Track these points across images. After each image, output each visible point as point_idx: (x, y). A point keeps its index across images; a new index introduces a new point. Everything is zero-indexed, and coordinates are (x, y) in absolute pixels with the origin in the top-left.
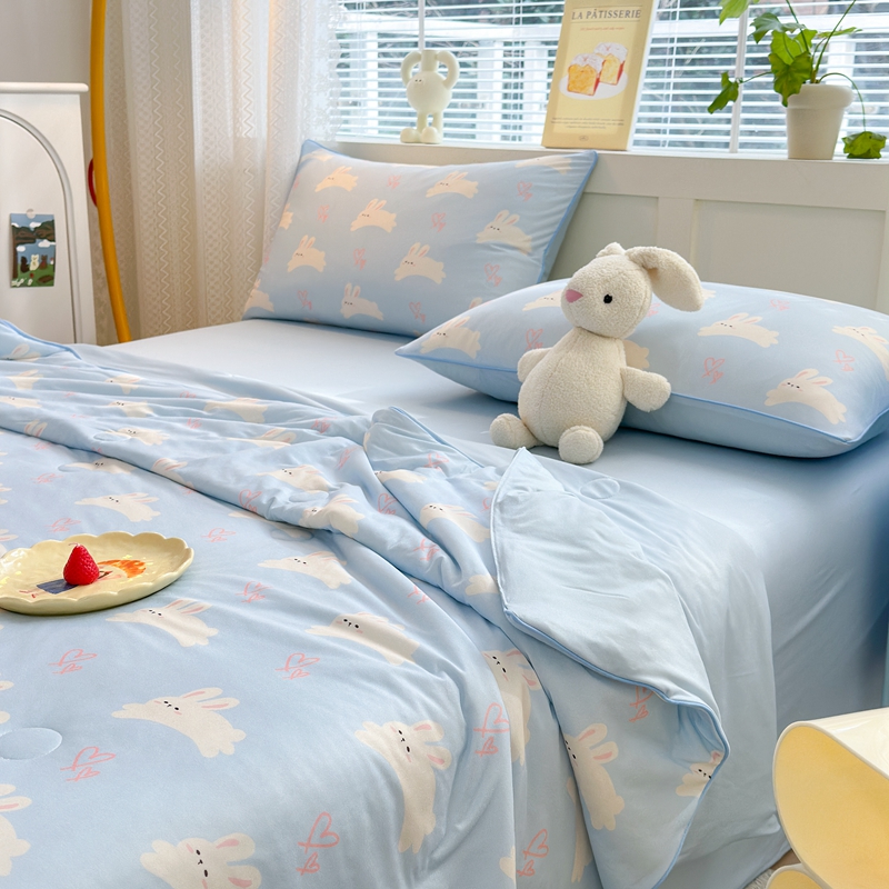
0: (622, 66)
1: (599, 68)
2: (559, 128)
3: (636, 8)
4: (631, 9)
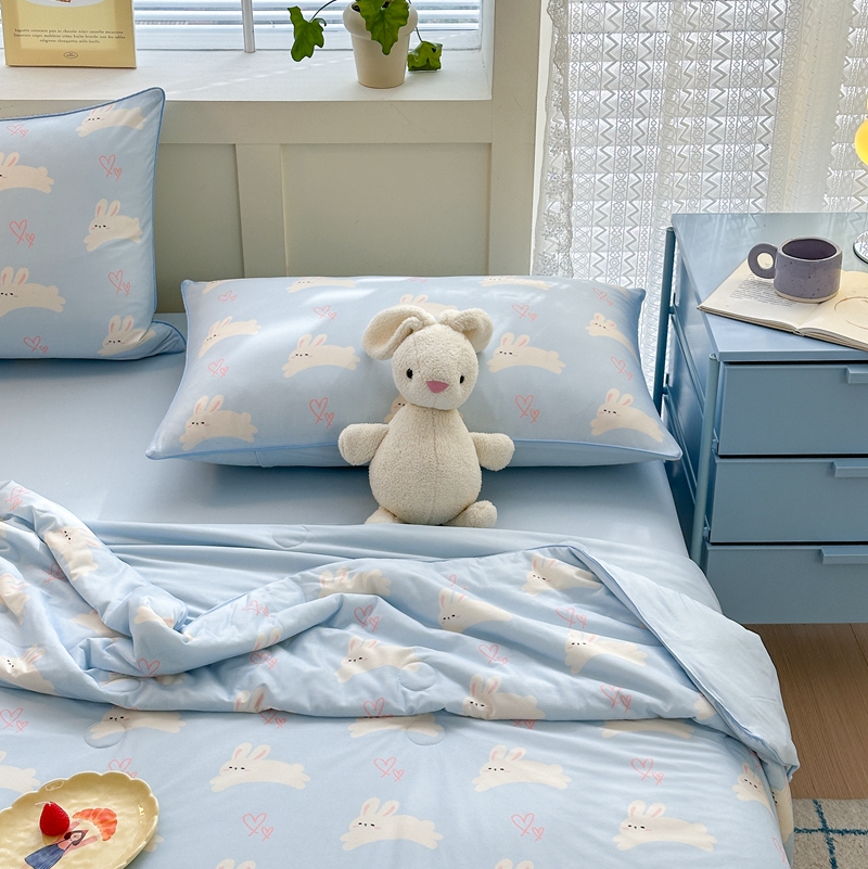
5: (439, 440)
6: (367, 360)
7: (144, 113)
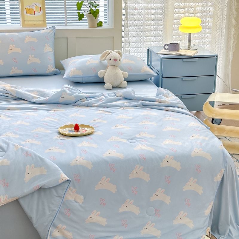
1: (34, 9)
5: (116, 70)
6: (101, 62)
7: (52, 30)
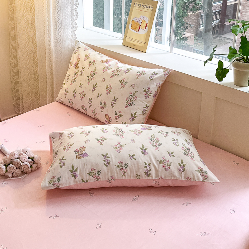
0: (147, 24)
1: (140, 24)
2: (127, 40)
3: (152, 6)
4: (151, 6)
